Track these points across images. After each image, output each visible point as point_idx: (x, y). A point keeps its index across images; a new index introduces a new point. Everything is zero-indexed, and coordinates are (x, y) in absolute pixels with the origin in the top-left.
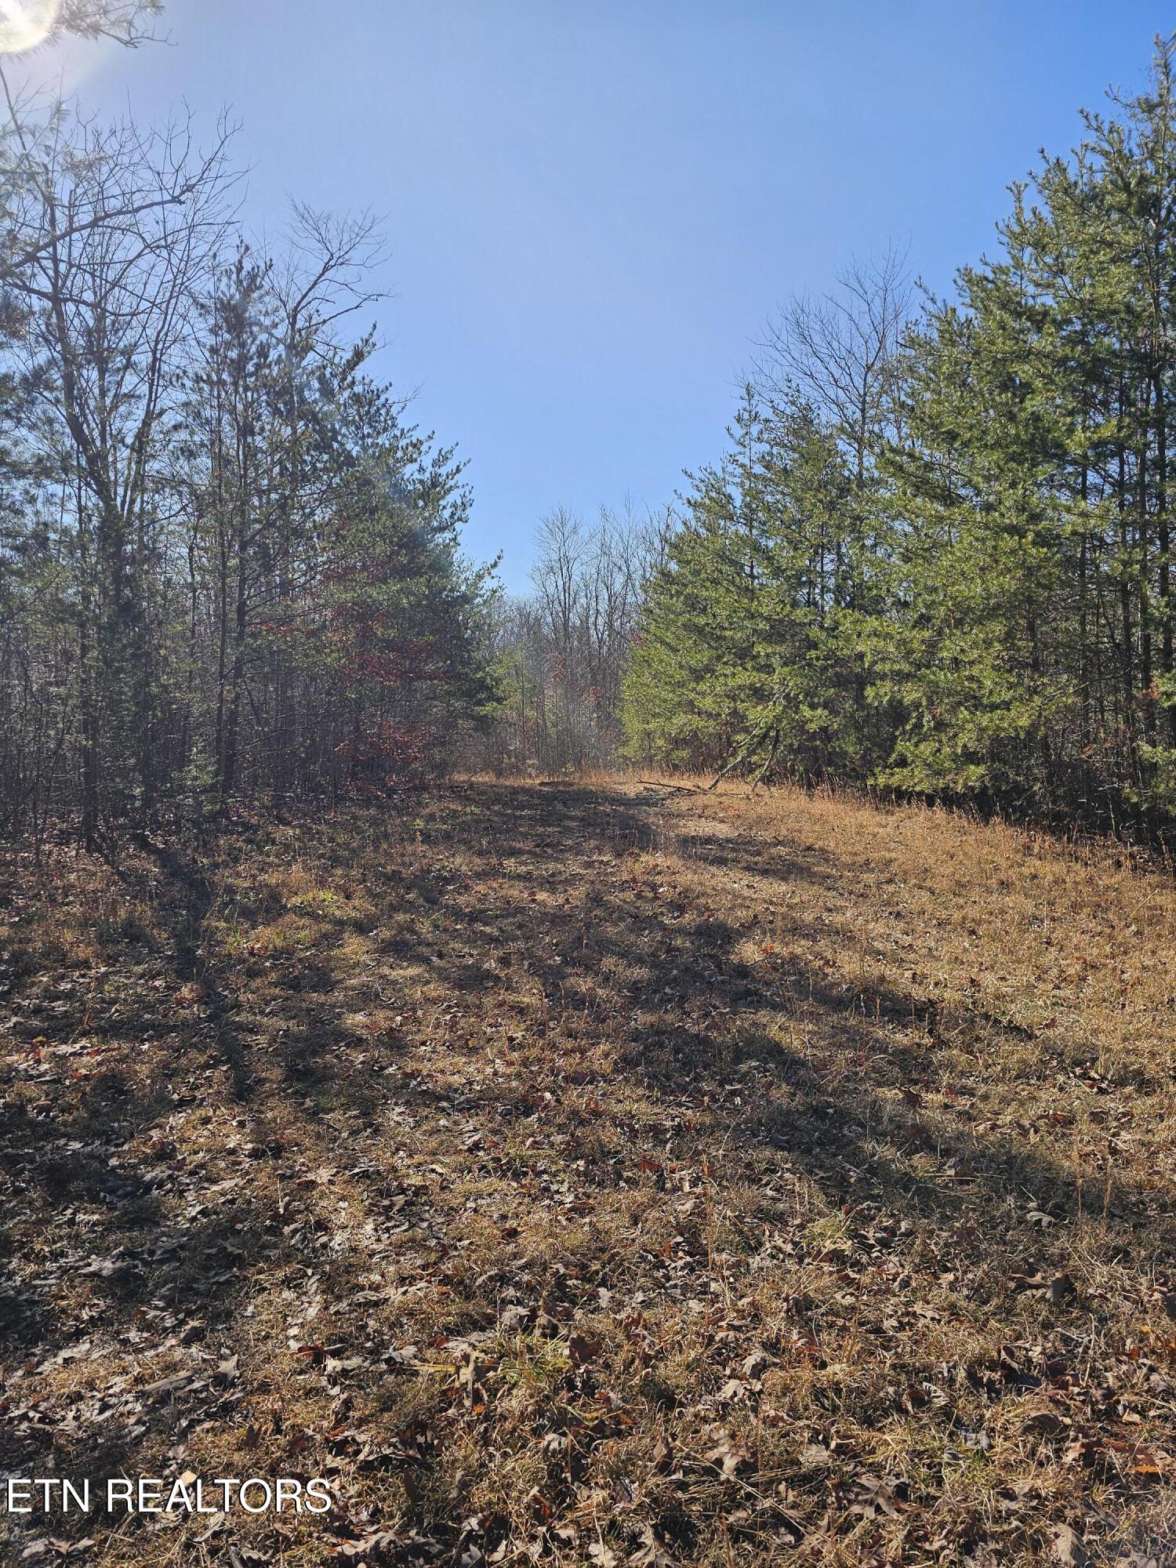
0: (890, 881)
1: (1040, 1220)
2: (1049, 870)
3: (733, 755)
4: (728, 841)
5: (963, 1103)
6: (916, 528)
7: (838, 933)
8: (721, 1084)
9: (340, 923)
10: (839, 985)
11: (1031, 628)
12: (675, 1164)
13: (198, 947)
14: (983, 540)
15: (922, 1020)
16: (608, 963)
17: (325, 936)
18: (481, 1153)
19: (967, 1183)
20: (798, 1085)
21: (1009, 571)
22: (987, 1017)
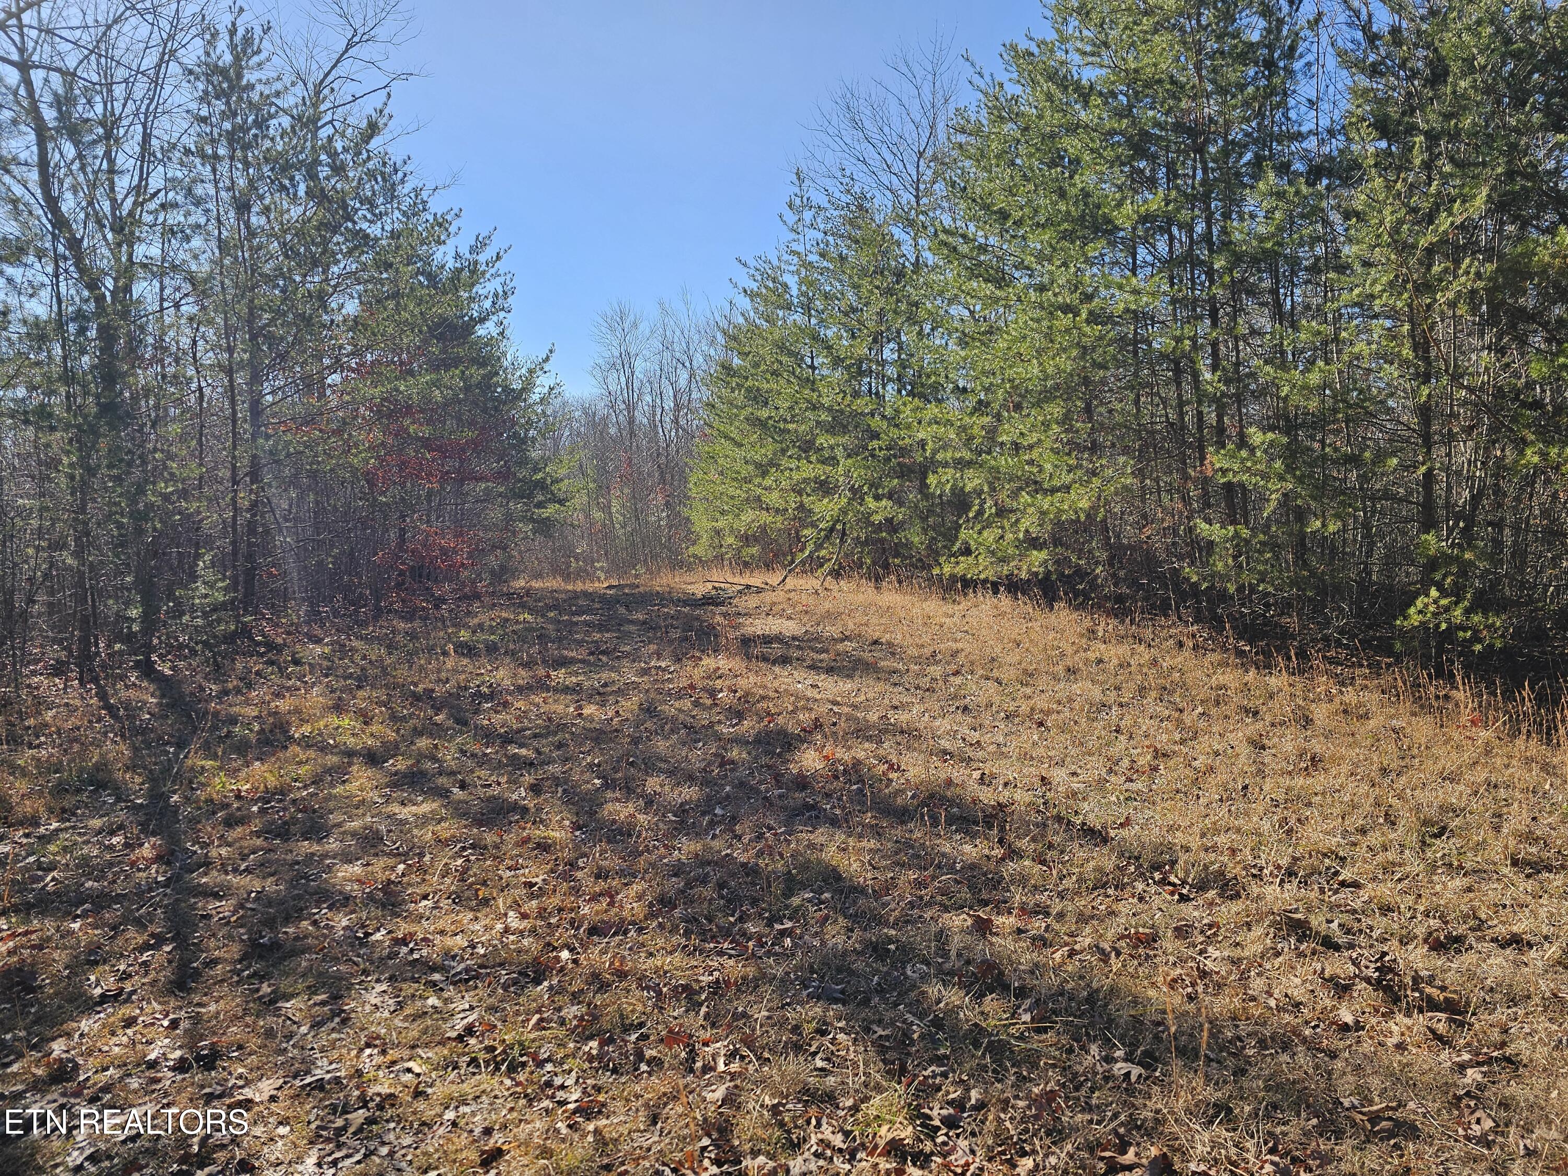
0: (957, 673)
1: (1128, 1074)
2: (1114, 653)
3: (802, 550)
4: (794, 638)
5: (1038, 925)
6: (972, 313)
7: (902, 732)
8: (770, 924)
9: (350, 754)
10: (903, 791)
11: (1088, 410)
12: (706, 1035)
13: (174, 792)
14: (1038, 321)
15: (990, 828)
16: (653, 784)
17: (329, 771)
18: (472, 1041)
19: (1045, 1030)
20: (855, 918)
21: (1064, 350)
22: (1059, 819)
